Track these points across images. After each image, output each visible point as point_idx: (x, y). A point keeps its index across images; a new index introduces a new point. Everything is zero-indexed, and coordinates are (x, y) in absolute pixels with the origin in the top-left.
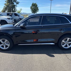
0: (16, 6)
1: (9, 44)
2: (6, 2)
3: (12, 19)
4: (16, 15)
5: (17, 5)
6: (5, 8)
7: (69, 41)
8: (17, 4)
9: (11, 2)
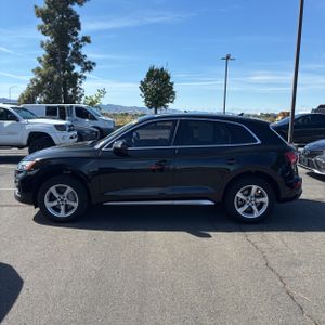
0: (80, 77)
1: (75, 201)
2: (40, 61)
3: (70, 131)
4: (82, 113)
5: (86, 74)
6: (35, 84)
7: (256, 197)
8: (84, 70)
9: (63, 61)
